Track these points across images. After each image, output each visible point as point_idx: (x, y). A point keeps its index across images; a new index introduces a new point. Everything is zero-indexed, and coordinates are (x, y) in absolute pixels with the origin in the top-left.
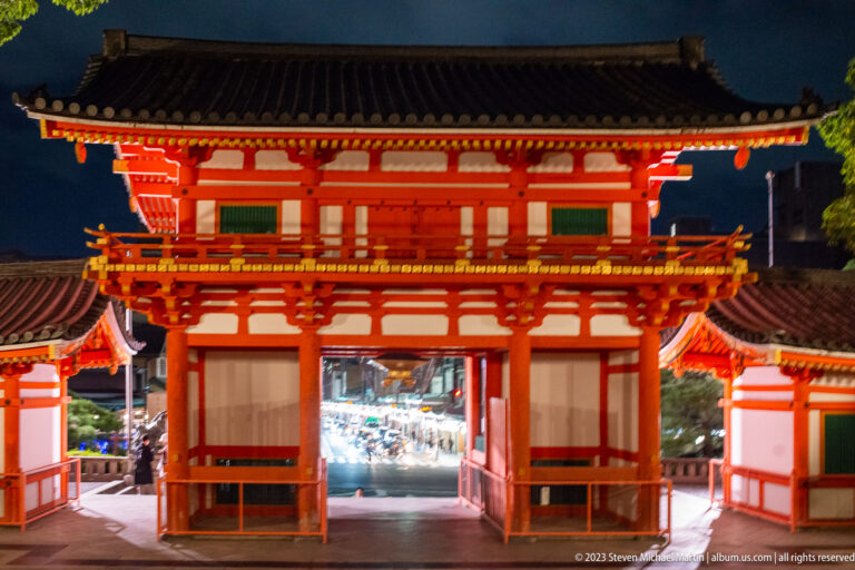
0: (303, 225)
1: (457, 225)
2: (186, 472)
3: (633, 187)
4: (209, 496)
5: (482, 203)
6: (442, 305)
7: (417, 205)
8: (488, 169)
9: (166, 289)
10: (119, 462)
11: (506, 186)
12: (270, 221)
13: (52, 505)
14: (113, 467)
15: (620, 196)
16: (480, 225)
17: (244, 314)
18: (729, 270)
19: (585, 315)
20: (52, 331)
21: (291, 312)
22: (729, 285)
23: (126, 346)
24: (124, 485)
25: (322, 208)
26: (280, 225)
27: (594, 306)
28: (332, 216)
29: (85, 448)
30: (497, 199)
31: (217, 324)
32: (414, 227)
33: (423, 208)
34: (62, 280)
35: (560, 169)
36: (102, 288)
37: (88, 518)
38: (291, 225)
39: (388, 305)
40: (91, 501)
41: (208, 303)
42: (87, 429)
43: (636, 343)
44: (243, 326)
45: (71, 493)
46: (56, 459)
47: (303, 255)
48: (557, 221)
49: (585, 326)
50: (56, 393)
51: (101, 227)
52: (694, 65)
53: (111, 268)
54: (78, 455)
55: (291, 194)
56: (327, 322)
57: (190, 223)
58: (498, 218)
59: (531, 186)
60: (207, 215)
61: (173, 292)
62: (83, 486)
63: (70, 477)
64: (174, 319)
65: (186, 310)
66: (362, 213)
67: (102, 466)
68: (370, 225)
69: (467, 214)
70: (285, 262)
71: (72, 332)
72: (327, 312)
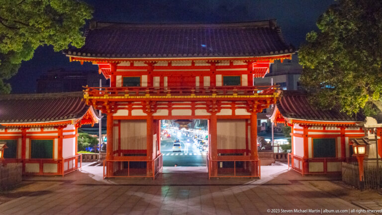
0: (148, 83)
1: (194, 82)
2: (113, 158)
3: (248, 70)
4: (121, 166)
5: (202, 75)
6: (190, 106)
7: (182, 76)
8: (204, 65)
9: (106, 103)
10: (96, 156)
11: (209, 70)
12: (138, 82)
13: (72, 169)
14: (94, 157)
15: (244, 73)
16: (202, 82)
17: (130, 109)
18: (273, 96)
19: (233, 109)
20: (73, 116)
21: (144, 109)
22: (273, 100)
23: (97, 117)
24: (98, 163)
25: (154, 78)
26: (141, 83)
27: (236, 106)
28: (157, 79)
29: (85, 151)
30: (207, 74)
31: (122, 113)
32: (181, 83)
33: (184, 77)
34: (76, 98)
35: (226, 65)
36: (87, 104)
37: (84, 173)
38: (144, 83)
39: (174, 106)
40: (86, 168)
41: (120, 106)
42: (86, 144)
43: (249, 117)
44: (130, 113)
45: (79, 166)
46: (74, 154)
47: (146, 93)
48: (225, 81)
49: (234, 112)
50: (74, 133)
51: (87, 86)
52: (273, 28)
53: (90, 98)
54: (81, 153)
55: (144, 73)
56: (155, 112)
57: (114, 82)
58: (207, 79)
59: (217, 70)
60: (120, 80)
61: (108, 104)
62: (82, 164)
63: (78, 160)
64: (109, 112)
65: (113, 109)
66: (166, 79)
67: (90, 157)
68: (168, 82)
69: (198, 79)
70: (140, 95)
71: (78, 116)
72: (155, 109)
